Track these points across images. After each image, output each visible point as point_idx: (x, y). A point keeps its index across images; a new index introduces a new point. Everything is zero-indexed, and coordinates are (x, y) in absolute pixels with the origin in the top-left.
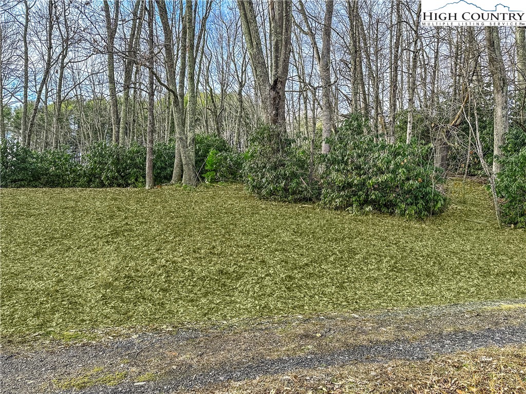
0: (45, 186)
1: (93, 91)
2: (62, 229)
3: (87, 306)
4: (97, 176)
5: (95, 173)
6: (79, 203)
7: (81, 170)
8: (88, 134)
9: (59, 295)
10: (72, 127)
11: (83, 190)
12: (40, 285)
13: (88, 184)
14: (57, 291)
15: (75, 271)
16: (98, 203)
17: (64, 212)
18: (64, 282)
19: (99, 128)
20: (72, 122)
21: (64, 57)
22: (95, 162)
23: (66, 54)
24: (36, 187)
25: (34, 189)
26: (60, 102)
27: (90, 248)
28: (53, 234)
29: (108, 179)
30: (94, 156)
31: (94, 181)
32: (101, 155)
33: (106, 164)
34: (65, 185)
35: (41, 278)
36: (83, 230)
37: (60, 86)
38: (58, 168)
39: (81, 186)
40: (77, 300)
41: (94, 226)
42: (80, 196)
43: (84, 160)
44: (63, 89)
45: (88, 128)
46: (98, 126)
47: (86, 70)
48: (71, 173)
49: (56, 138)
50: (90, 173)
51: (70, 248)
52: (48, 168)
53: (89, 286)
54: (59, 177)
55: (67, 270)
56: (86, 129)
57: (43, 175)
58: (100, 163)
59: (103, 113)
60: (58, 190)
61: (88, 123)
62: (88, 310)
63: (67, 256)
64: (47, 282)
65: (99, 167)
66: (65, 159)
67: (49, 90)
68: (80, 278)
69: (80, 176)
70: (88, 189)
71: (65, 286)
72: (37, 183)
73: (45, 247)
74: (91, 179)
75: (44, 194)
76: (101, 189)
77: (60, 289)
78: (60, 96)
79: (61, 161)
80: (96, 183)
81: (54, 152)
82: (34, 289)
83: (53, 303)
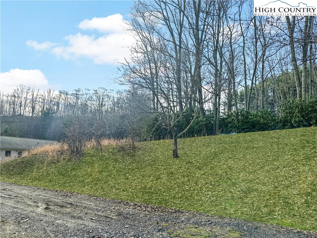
0: (259, 131)
1: (282, 70)
2: (272, 155)
3: (296, 206)
4: (289, 121)
5: (287, 120)
6: (280, 139)
7: (278, 119)
8: (280, 96)
9: (276, 196)
10: (270, 94)
11: (281, 131)
12: (264, 188)
13: (283, 127)
14: (275, 193)
15: (285, 182)
16: (292, 139)
17: (272, 145)
18: (279, 188)
19: (287, 91)
20: (269, 91)
21: (264, 56)
22: (287, 113)
23: (265, 53)
24: (254, 131)
25: (253, 133)
26: (263, 82)
27: (291, 168)
28: (267, 158)
29: (296, 123)
30: (286, 109)
31: (287, 125)
32: (290, 108)
33: (294, 113)
34: (270, 129)
35: (264, 184)
36: (285, 156)
37: (263, 73)
38: (265, 119)
39: (279, 129)
40: (288, 201)
41: (292, 153)
42: (280, 135)
43: (279, 113)
44: (264, 74)
45: (280, 93)
46: (286, 90)
47: (276, 59)
48: (272, 122)
49: (263, 103)
50: (284, 120)
51: (278, 167)
52: (259, 120)
53: (295, 193)
54: (266, 125)
55: (279, 181)
56: (279, 93)
57: (257, 124)
58: (290, 113)
59: (289, 81)
60: (267, 132)
61: (280, 89)
62: (296, 209)
63: (278, 172)
64: (268, 187)
65: (289, 116)
66: (268, 113)
67: (257, 76)
68: (288, 187)
69: (278, 122)
70: (284, 130)
71: (279, 191)
72: (254, 130)
73: (264, 166)
74: (285, 124)
75: (259, 135)
76: (293, 130)
77: (277, 192)
78: (263, 78)
79: (266, 115)
80: (288, 126)
81: (262, 111)
82: (262, 190)
83: (274, 201)
